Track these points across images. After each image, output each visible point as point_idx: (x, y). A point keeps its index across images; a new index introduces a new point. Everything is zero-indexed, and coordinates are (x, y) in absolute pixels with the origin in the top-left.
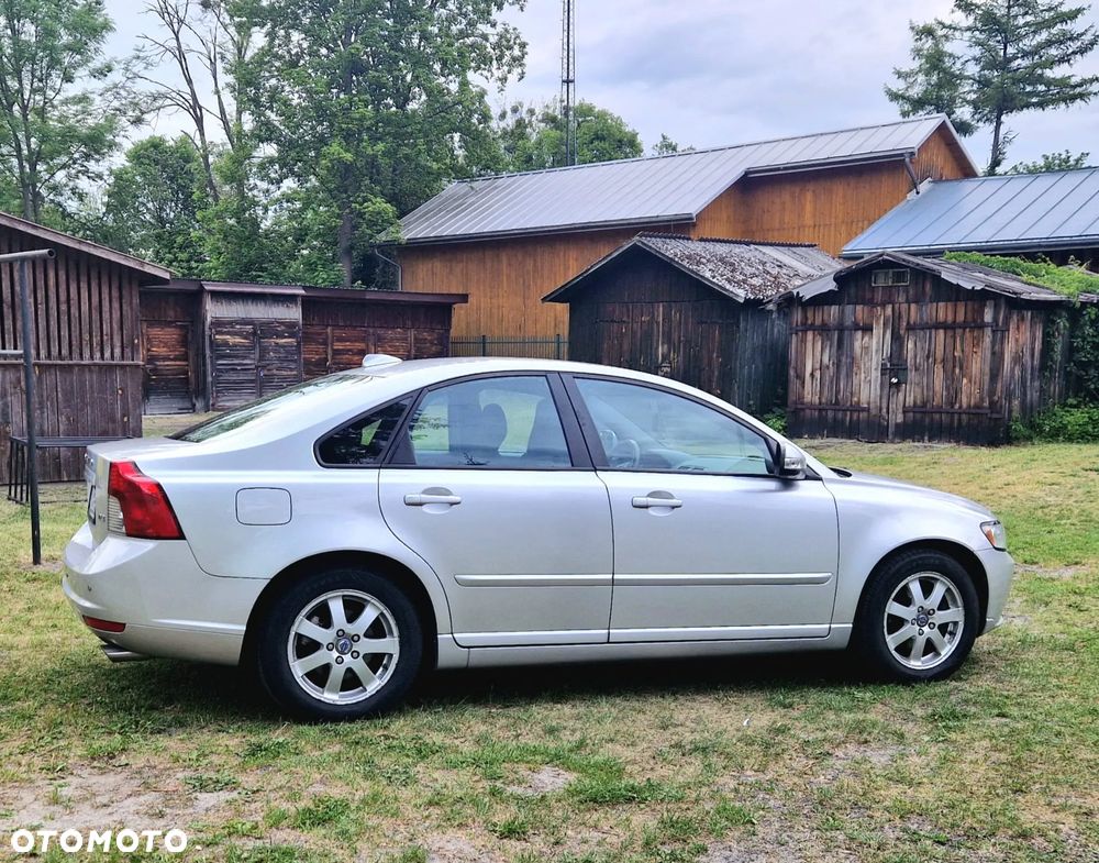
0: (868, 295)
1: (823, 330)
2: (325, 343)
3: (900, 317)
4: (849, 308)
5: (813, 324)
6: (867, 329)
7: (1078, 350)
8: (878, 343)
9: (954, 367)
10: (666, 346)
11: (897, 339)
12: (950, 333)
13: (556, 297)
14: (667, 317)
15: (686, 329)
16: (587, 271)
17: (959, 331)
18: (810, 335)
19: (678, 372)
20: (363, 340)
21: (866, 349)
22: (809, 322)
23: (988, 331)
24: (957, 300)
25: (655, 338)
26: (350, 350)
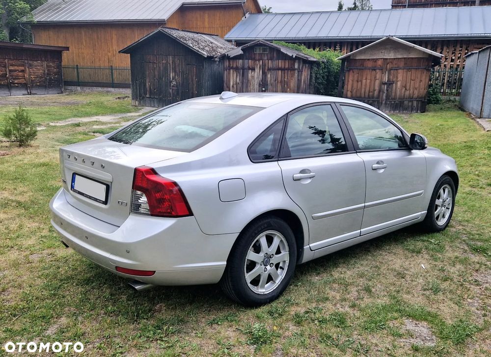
0: (253, 56)
1: (236, 69)
2: (5, 67)
3: (265, 65)
4: (246, 61)
5: (233, 67)
6: (253, 69)
7: (318, 78)
8: (257, 75)
9: (285, 85)
10: (173, 73)
11: (264, 74)
12: (283, 72)
13: (125, 51)
14: (173, 62)
15: (182, 67)
16: (139, 41)
17: (286, 71)
18: (232, 71)
19: (179, 85)
20: (23, 65)
21: (253, 77)
22: (231, 66)
23: (296, 72)
24: (285, 60)
25: (169, 70)
26: (17, 70)
